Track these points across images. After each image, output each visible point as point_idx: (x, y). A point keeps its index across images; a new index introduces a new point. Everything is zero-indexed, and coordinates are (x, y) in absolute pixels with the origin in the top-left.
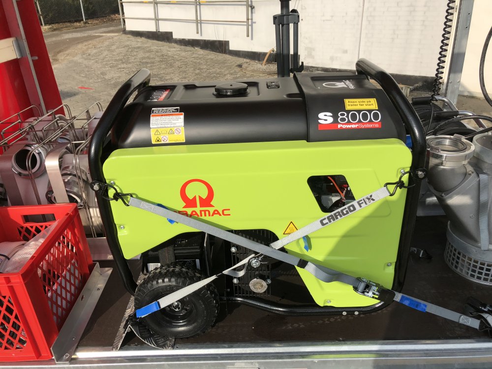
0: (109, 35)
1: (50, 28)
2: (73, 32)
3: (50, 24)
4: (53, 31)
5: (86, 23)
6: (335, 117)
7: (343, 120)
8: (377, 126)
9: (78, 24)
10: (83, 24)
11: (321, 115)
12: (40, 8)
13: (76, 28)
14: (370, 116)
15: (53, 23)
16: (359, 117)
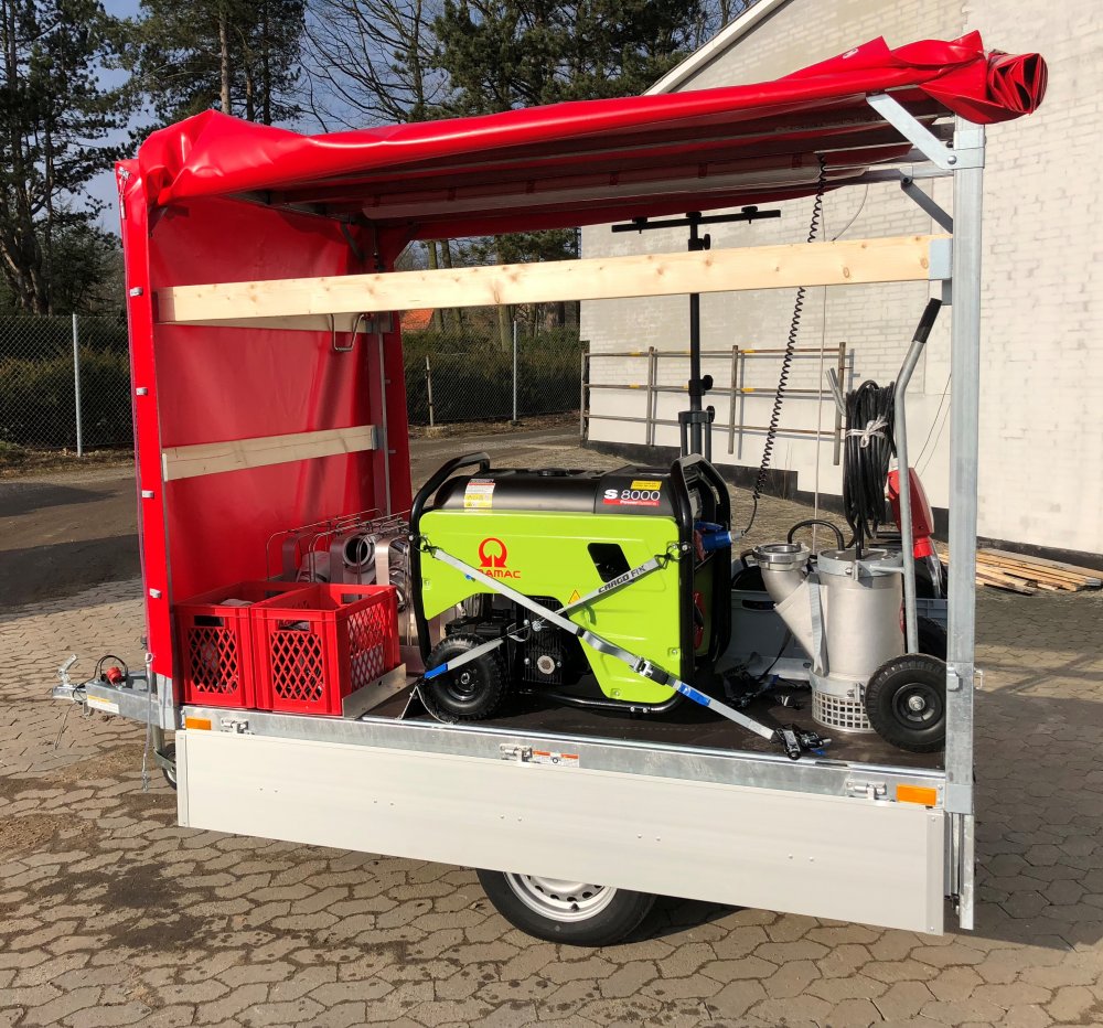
0: (552, 448)
1: (443, 431)
2: (484, 440)
3: (445, 423)
4: (447, 437)
5: (516, 424)
6: (620, 494)
7: (626, 497)
8: (654, 504)
9: (500, 426)
10: (510, 426)
11: (608, 492)
12: (433, 392)
13: (495, 433)
14: (650, 496)
15: (451, 422)
16: (641, 495)
